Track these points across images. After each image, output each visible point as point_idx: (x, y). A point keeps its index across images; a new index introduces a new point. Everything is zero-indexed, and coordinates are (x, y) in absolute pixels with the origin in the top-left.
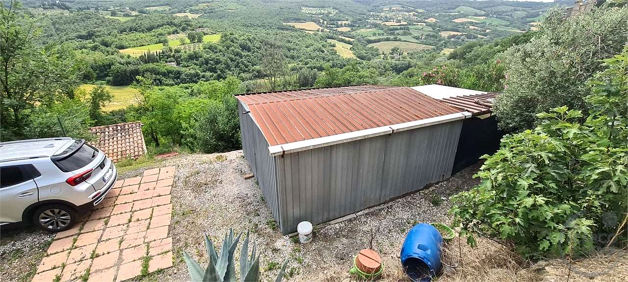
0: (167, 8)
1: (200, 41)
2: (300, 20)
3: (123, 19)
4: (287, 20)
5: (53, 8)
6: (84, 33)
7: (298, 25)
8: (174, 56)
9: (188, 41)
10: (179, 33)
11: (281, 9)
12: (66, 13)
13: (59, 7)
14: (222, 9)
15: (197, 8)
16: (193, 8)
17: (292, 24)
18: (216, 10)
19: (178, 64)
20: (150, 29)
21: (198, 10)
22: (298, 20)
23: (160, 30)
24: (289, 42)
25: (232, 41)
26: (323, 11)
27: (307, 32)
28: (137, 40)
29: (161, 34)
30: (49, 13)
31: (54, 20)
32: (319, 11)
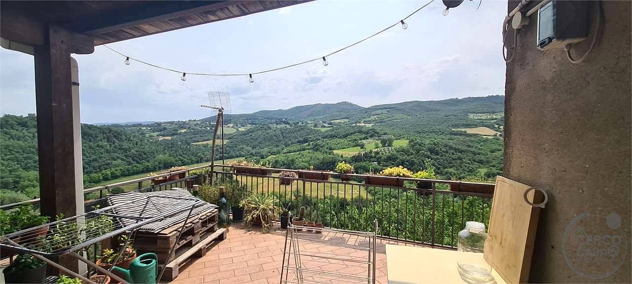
0: (347, 120)
1: (390, 145)
2: (470, 125)
3: (323, 130)
4: (456, 126)
5: (281, 124)
6: (302, 139)
7: (470, 131)
8: (375, 157)
9: (380, 145)
10: (368, 139)
11: (446, 116)
12: (288, 126)
13: (284, 123)
14: (390, 119)
15: (370, 119)
16: (367, 119)
17: (463, 130)
18: (385, 120)
19: (379, 164)
20: (345, 136)
21: (370, 121)
22: (468, 126)
23: (353, 137)
24: (470, 146)
25: (420, 145)
26: (494, 117)
27: (485, 137)
28: (338, 144)
29: (355, 140)
30: (279, 127)
31: (283, 131)
32: (489, 117)
